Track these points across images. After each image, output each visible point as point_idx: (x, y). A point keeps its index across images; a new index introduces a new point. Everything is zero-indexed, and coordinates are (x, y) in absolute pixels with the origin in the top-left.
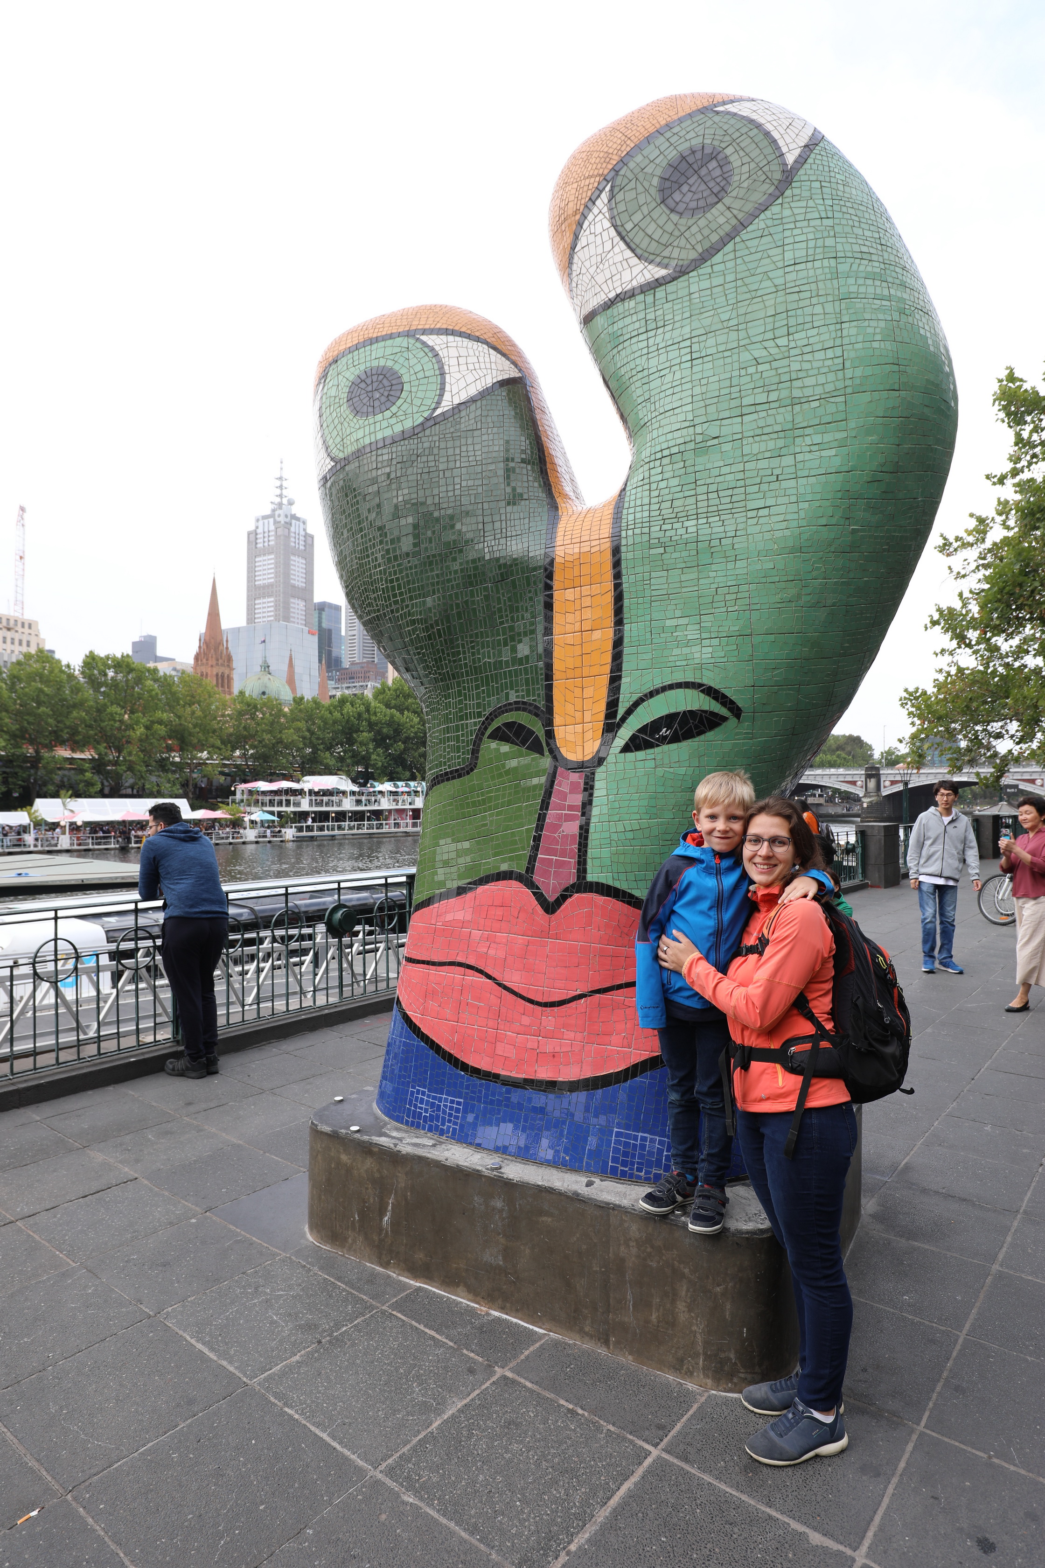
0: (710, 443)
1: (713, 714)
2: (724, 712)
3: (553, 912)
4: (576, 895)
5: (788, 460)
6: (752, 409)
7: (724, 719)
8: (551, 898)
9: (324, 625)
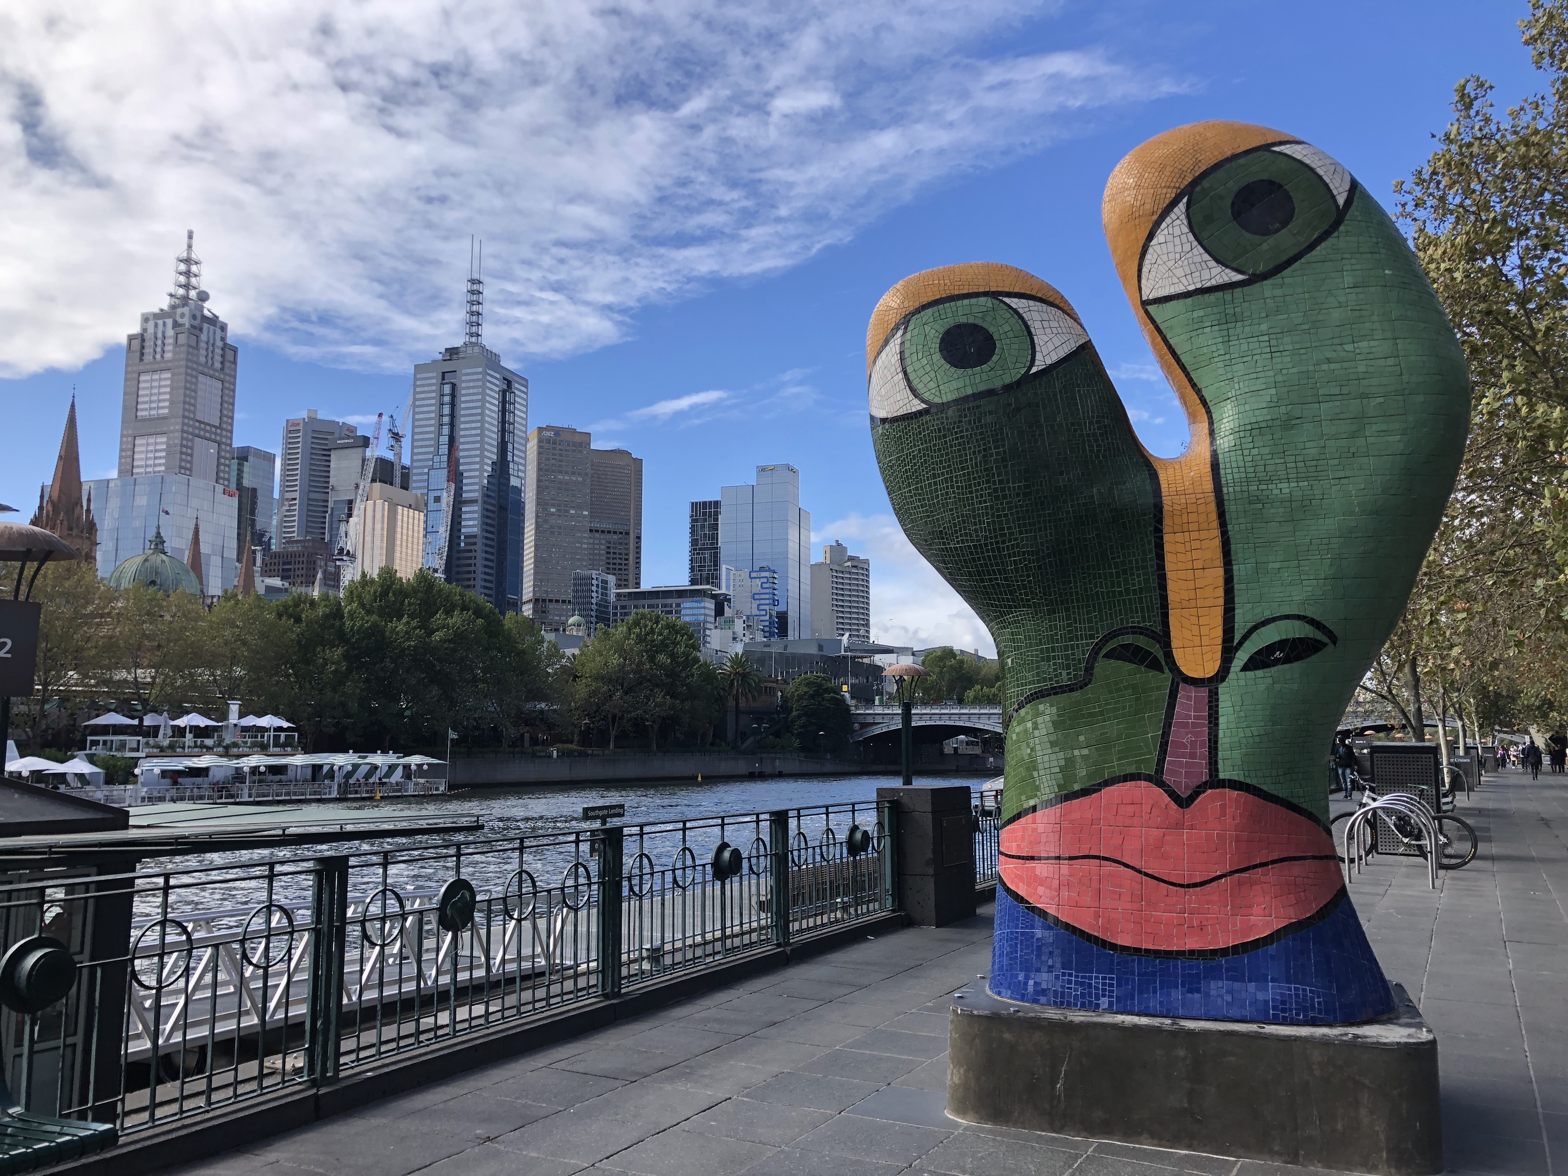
0: (1293, 422)
1: (1316, 640)
2: (1325, 639)
3: (1188, 806)
4: (1209, 791)
5: (1361, 441)
6: (1328, 398)
7: (1325, 645)
8: (1184, 794)
9: (246, 483)
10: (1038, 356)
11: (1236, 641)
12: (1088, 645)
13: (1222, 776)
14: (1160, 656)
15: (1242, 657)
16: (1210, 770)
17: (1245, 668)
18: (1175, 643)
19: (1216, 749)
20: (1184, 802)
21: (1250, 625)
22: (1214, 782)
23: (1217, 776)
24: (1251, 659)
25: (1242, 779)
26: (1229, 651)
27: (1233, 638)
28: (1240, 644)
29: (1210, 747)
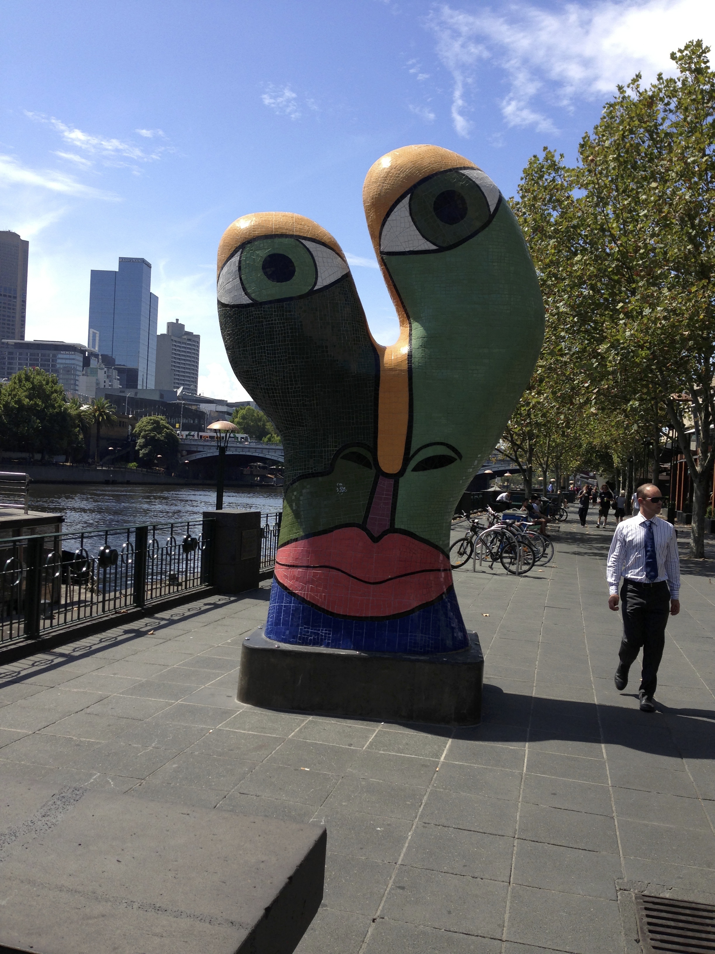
1: (451, 457)
2: (455, 456)
4: (389, 534)
10: (319, 279)
11: (411, 455)
12: (333, 450)
13: (396, 527)
14: (371, 459)
15: (413, 464)
16: (391, 523)
17: (414, 470)
18: (379, 453)
19: (395, 512)
20: (375, 539)
21: (419, 447)
22: (393, 530)
23: (394, 526)
24: (418, 464)
25: (406, 529)
26: (407, 459)
27: (409, 452)
28: (413, 456)
29: (392, 511)
